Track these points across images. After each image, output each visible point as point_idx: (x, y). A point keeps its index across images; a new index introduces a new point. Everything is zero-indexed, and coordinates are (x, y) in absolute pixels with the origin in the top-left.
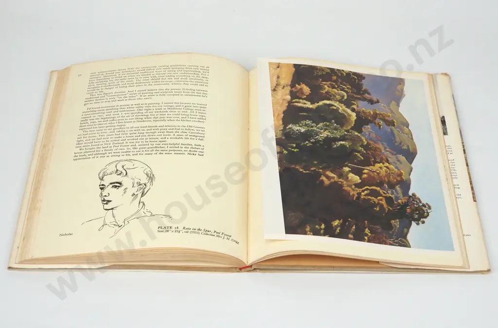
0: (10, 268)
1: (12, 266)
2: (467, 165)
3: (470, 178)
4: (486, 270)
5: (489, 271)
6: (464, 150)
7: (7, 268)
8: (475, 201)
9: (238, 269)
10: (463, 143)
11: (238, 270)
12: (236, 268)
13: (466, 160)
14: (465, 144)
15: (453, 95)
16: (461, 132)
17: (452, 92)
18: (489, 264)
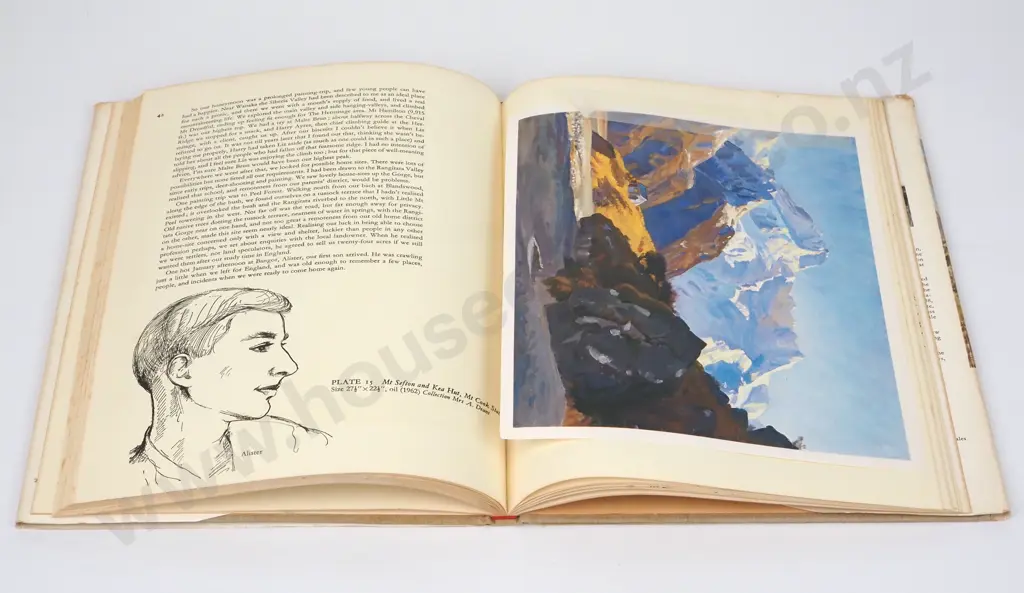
0: (20, 524)
1: (25, 521)
2: (955, 291)
3: (962, 317)
4: (1001, 512)
5: (1006, 514)
6: (948, 258)
7: (14, 524)
8: (973, 365)
9: (487, 518)
10: (944, 242)
11: (489, 521)
12: (485, 516)
13: (952, 278)
14: (948, 244)
15: (921, 141)
16: (939, 219)
17: (920, 134)
18: (1007, 498)
